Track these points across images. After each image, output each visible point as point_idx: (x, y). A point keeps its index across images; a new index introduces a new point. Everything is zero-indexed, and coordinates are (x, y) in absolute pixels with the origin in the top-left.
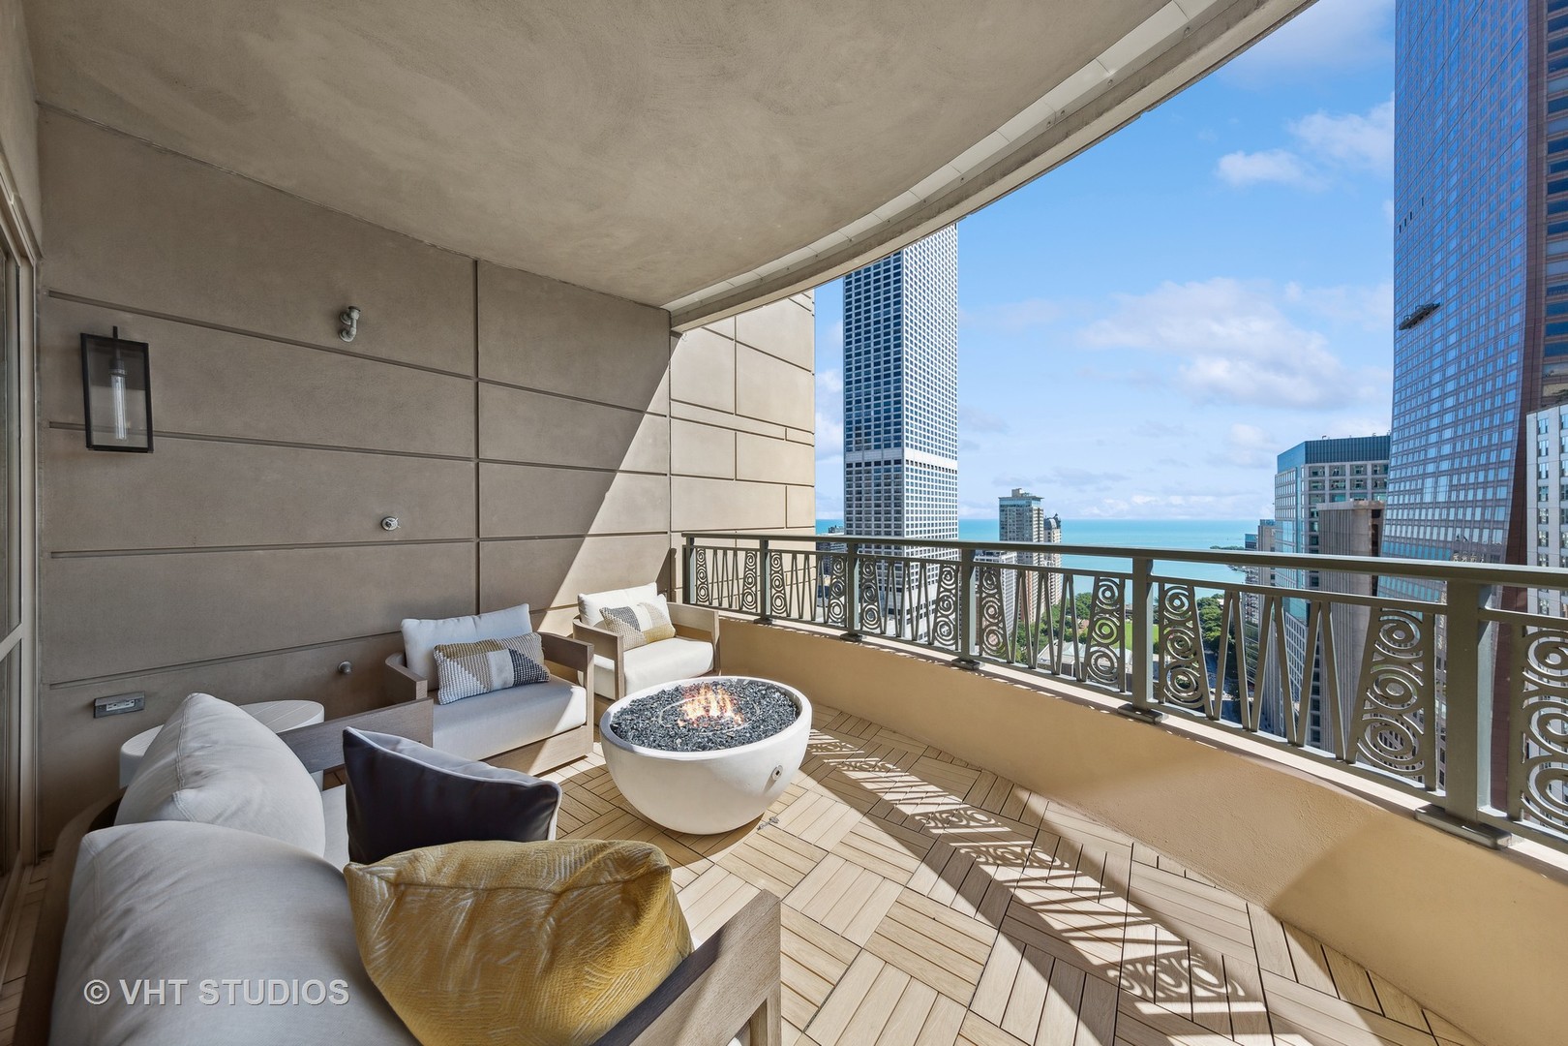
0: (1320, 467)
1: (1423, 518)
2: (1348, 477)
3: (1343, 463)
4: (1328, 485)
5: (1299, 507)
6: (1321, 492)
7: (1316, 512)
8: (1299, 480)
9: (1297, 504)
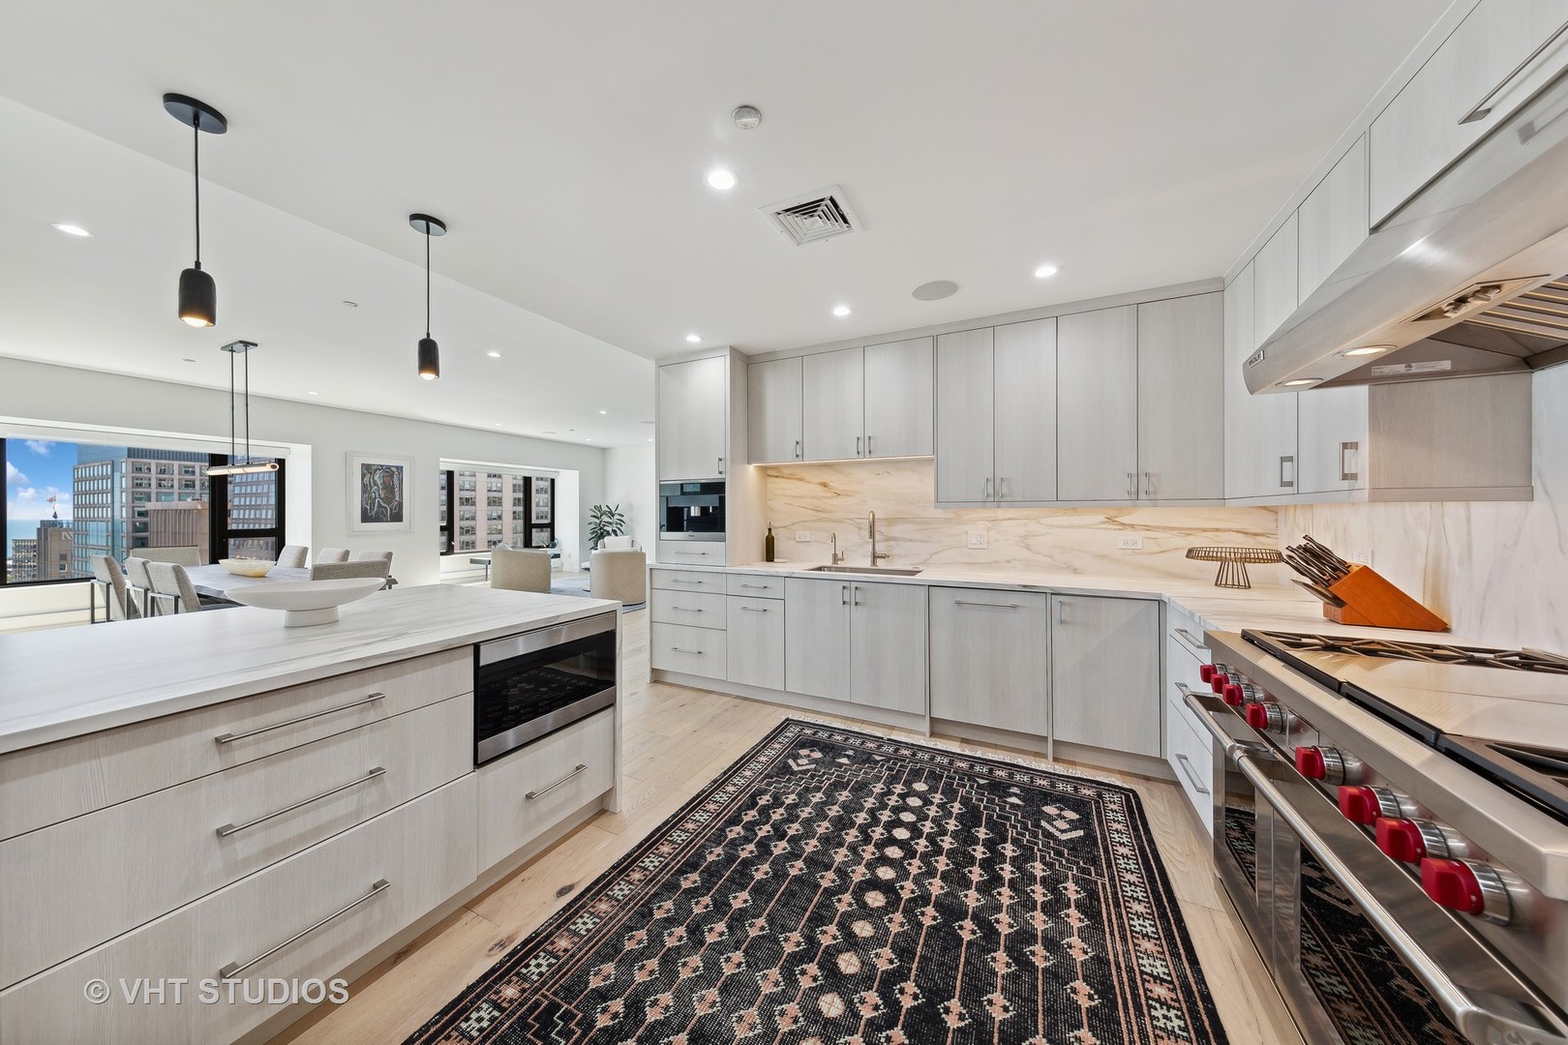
0: (145, 464)
1: (247, 517)
2: (176, 477)
3: (172, 462)
4: (154, 483)
5: (117, 506)
6: (147, 490)
7: (147, 511)
8: (117, 476)
9: (113, 502)
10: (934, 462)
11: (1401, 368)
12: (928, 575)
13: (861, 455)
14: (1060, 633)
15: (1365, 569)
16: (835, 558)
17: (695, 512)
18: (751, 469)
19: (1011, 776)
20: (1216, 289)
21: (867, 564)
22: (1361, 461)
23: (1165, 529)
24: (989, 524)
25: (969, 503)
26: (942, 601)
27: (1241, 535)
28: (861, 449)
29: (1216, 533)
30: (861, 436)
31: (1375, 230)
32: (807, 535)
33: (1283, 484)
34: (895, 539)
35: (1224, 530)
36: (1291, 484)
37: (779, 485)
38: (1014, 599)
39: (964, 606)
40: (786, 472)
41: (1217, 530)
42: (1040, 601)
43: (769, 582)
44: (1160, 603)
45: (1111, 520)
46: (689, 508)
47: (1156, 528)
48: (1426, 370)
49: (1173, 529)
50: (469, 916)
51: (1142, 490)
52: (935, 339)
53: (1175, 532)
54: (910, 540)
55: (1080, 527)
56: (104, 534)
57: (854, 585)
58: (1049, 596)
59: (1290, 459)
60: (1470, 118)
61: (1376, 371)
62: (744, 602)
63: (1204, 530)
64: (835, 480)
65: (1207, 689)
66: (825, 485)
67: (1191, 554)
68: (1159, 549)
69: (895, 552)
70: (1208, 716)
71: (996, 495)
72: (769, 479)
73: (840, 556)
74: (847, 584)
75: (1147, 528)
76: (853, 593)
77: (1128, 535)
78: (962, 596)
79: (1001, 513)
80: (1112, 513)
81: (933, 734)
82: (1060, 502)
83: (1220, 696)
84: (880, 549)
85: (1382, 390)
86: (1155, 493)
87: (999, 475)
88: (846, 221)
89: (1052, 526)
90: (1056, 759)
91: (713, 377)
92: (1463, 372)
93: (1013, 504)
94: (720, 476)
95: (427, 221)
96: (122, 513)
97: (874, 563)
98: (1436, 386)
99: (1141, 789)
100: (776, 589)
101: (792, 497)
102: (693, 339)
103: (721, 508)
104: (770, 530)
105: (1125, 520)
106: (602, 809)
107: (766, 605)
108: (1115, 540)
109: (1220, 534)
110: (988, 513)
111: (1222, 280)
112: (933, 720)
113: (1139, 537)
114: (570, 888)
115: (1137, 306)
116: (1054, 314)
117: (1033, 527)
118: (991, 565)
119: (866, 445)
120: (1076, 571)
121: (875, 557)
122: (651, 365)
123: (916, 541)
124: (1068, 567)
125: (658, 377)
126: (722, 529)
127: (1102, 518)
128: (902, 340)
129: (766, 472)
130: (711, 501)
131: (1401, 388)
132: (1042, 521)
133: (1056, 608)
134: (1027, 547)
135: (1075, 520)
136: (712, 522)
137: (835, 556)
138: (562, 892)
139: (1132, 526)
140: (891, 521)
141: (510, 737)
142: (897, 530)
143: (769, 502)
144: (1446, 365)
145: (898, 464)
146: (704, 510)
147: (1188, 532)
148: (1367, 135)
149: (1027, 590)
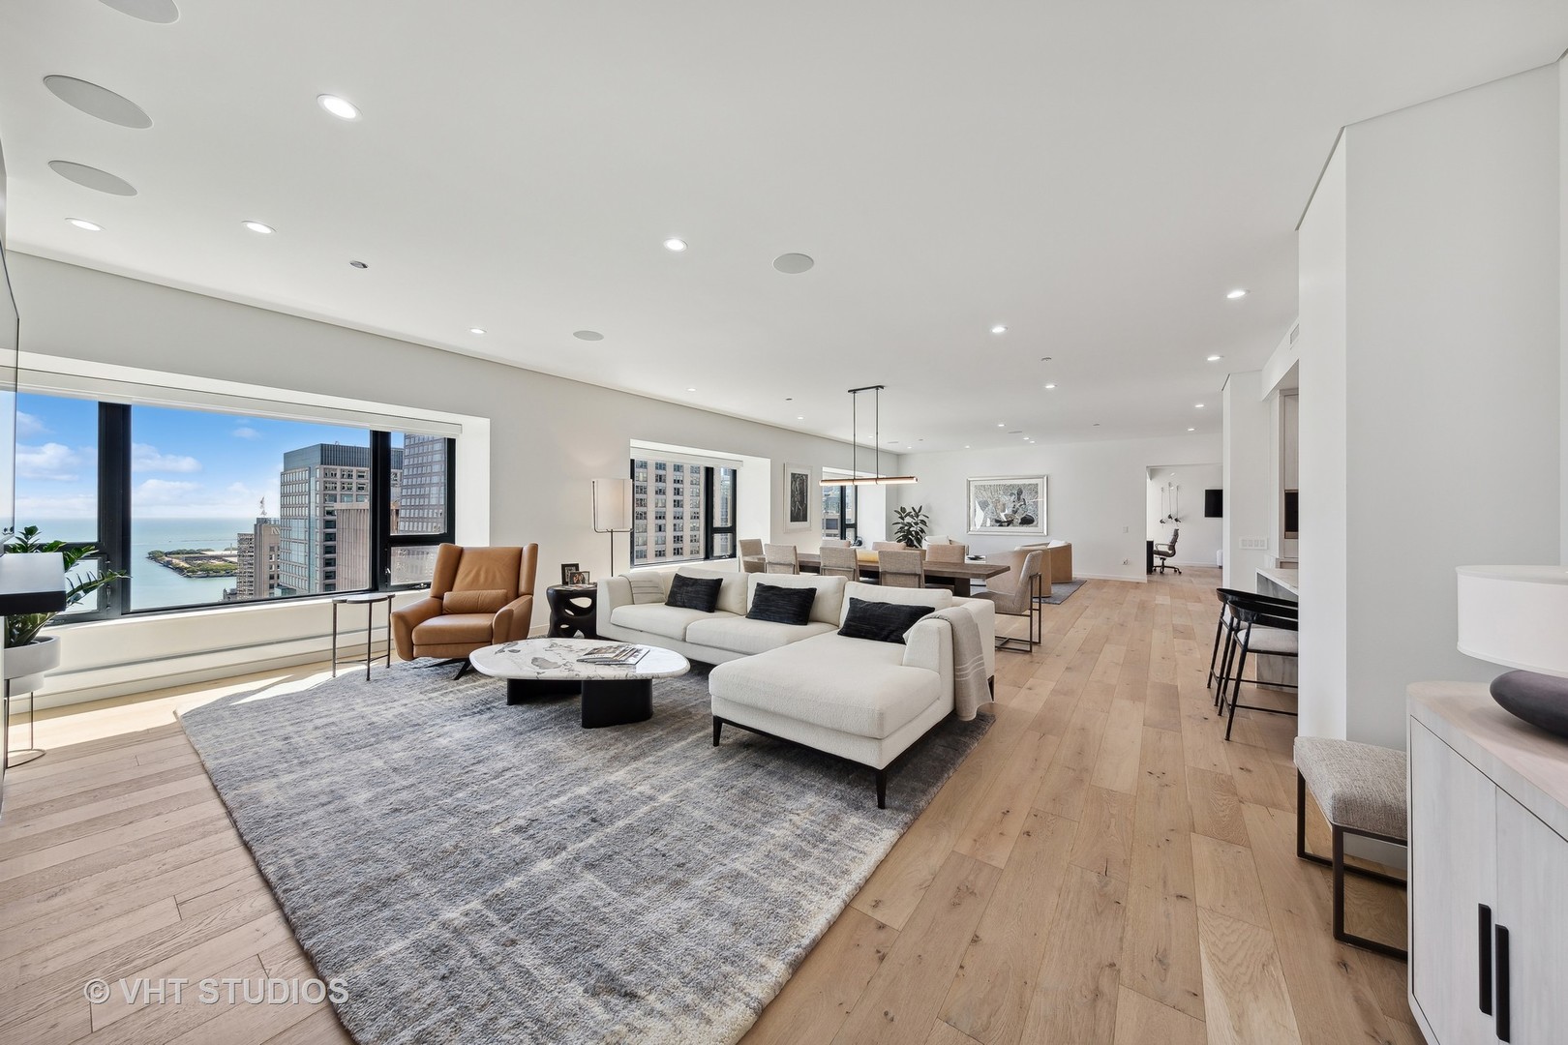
2: (355, 481)
3: (351, 467)
4: (338, 486)
5: (313, 505)
6: (333, 492)
7: (333, 511)
8: (313, 480)
9: (309, 502)
56: (303, 530)
96: (316, 512)
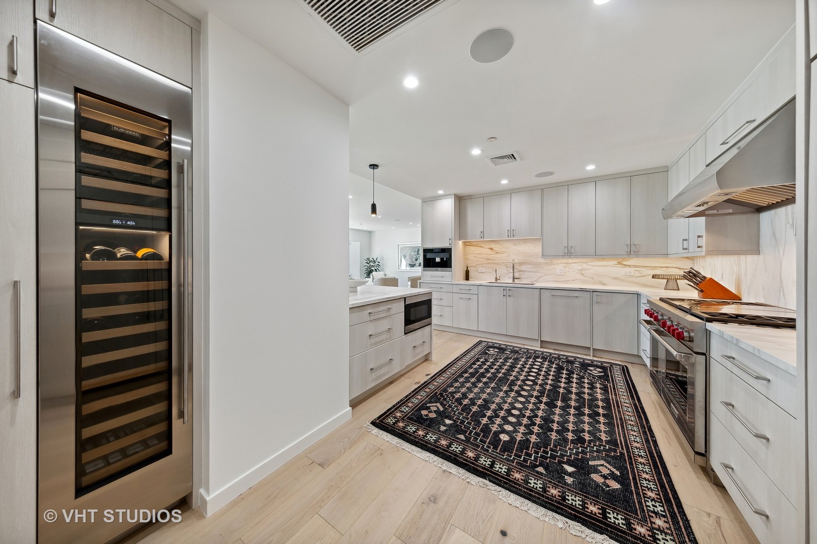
10: (541, 239)
11: (715, 212)
12: (539, 285)
13: (509, 237)
14: (596, 307)
15: (711, 279)
16: (496, 279)
17: (438, 260)
18: (461, 243)
19: (575, 359)
20: (665, 170)
21: (511, 281)
22: (703, 242)
23: (644, 267)
24: (565, 265)
25: (556, 256)
26: (546, 295)
27: (677, 269)
28: (509, 234)
29: (666, 269)
30: (509, 229)
31: (707, 166)
32: (483, 270)
33: (683, 249)
34: (523, 271)
35: (670, 267)
36: (686, 249)
37: (472, 249)
38: (576, 294)
39: (555, 297)
40: (474, 243)
41: (667, 267)
42: (588, 295)
43: (471, 288)
44: (638, 295)
45: (619, 263)
46: (435, 258)
47: (640, 267)
48: (724, 212)
49: (647, 267)
50: (403, 378)
51: (632, 251)
52: (542, 190)
53: (648, 268)
54: (530, 272)
55: (605, 266)
57: (508, 289)
58: (591, 292)
59: (686, 240)
60: (723, 144)
61: (707, 212)
62: (461, 296)
63: (661, 267)
64: (496, 247)
65: (648, 318)
66: (491, 249)
67: (653, 277)
68: (640, 275)
69: (523, 276)
70: (648, 326)
71: (569, 253)
72: (466, 246)
73: (498, 278)
74: (505, 288)
75: (636, 267)
76: (508, 291)
77: (627, 269)
78: (554, 293)
79: (570, 261)
80: (620, 260)
81: (541, 347)
82: (597, 255)
83: (652, 319)
84: (516, 275)
85: (710, 218)
86: (638, 252)
87: (570, 245)
88: (515, 158)
89: (593, 266)
90: (593, 356)
91: (447, 206)
92: (736, 213)
93: (576, 256)
94: (450, 246)
95: (374, 166)
97: (514, 281)
98: (728, 217)
99: (629, 366)
100: (474, 290)
101: (477, 254)
102: (441, 192)
103: (450, 259)
104: (467, 267)
105: (624, 263)
106: (427, 358)
107: (470, 296)
108: (621, 271)
109: (669, 269)
110: (565, 261)
111: (668, 167)
112: (542, 341)
113: (632, 270)
114: (429, 375)
115: (630, 177)
116: (594, 180)
117: (585, 266)
118: (565, 282)
119: (512, 233)
120: (604, 284)
121: (514, 278)
122: (420, 201)
123: (532, 272)
124: (600, 283)
125: (422, 206)
126: (451, 267)
127: (616, 262)
128: (528, 190)
129: (465, 244)
130: (445, 256)
131: (716, 218)
132: (588, 263)
133: (595, 297)
134: (582, 274)
135: (604, 263)
136: (446, 264)
137: (496, 278)
138: (427, 375)
139: (629, 266)
140: (521, 264)
141: (417, 325)
142: (523, 268)
143: (466, 256)
144: (731, 211)
145: (525, 241)
146: (442, 259)
147: (655, 268)
148: (705, 133)
149: (582, 290)
